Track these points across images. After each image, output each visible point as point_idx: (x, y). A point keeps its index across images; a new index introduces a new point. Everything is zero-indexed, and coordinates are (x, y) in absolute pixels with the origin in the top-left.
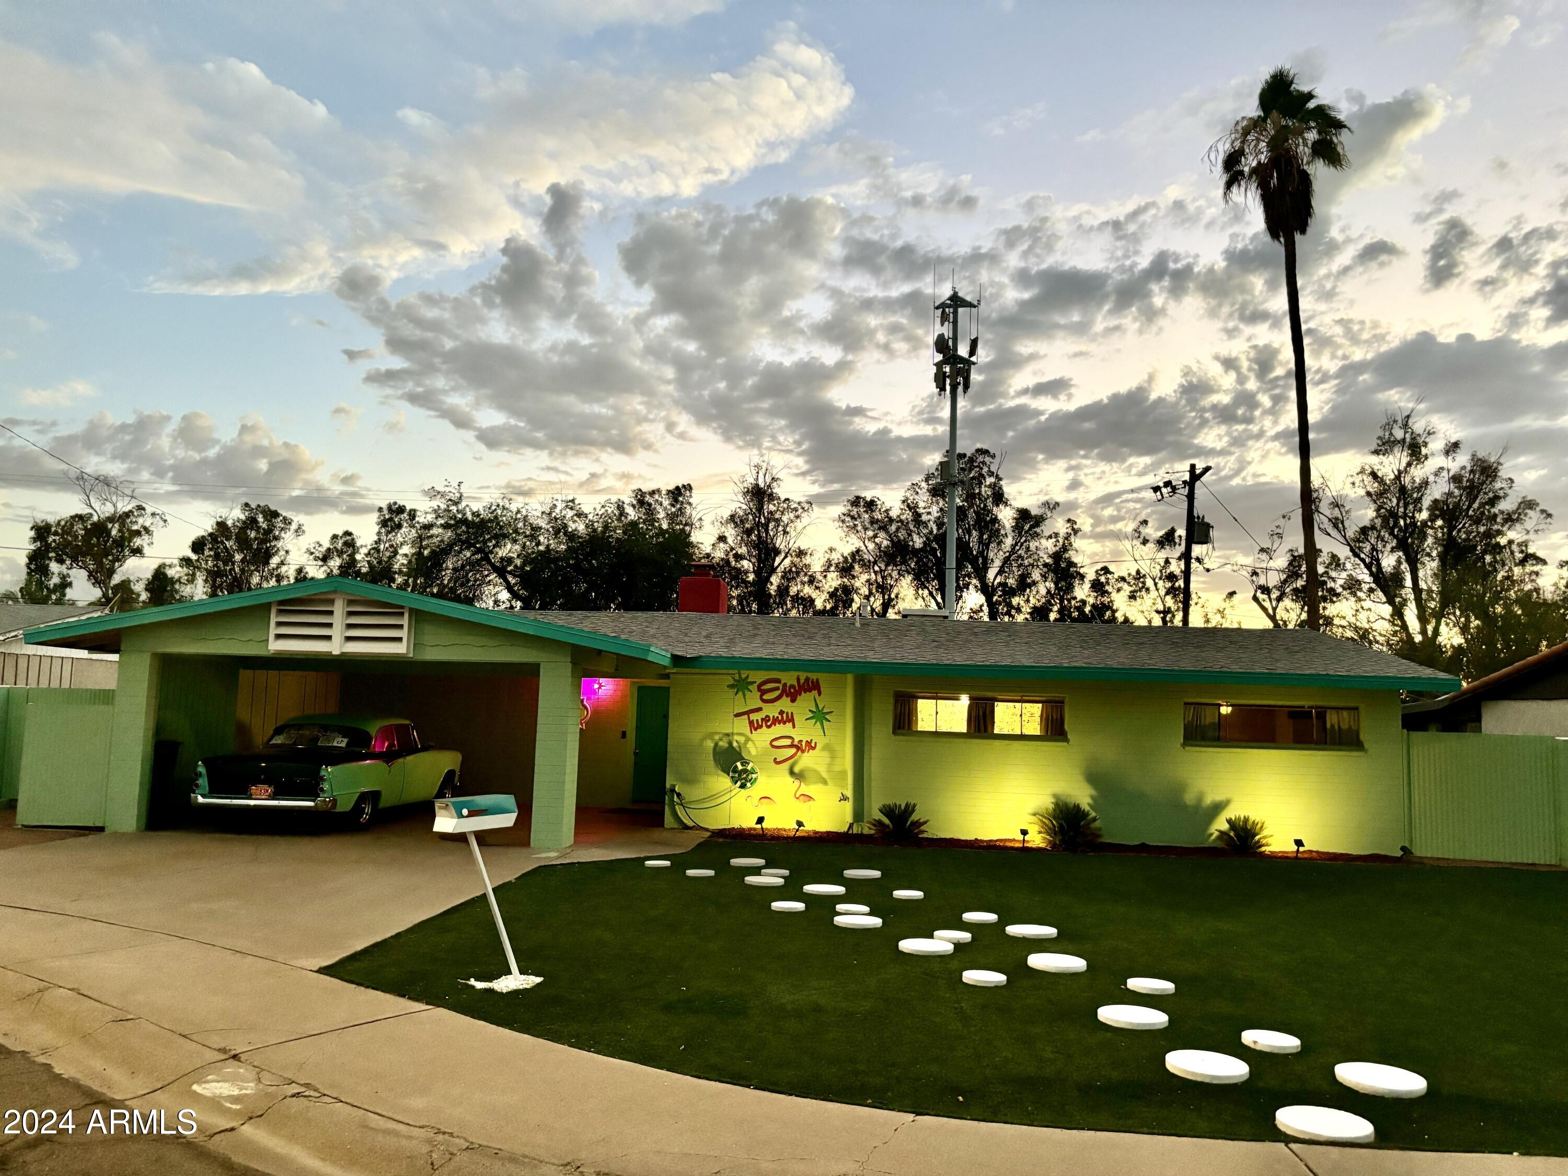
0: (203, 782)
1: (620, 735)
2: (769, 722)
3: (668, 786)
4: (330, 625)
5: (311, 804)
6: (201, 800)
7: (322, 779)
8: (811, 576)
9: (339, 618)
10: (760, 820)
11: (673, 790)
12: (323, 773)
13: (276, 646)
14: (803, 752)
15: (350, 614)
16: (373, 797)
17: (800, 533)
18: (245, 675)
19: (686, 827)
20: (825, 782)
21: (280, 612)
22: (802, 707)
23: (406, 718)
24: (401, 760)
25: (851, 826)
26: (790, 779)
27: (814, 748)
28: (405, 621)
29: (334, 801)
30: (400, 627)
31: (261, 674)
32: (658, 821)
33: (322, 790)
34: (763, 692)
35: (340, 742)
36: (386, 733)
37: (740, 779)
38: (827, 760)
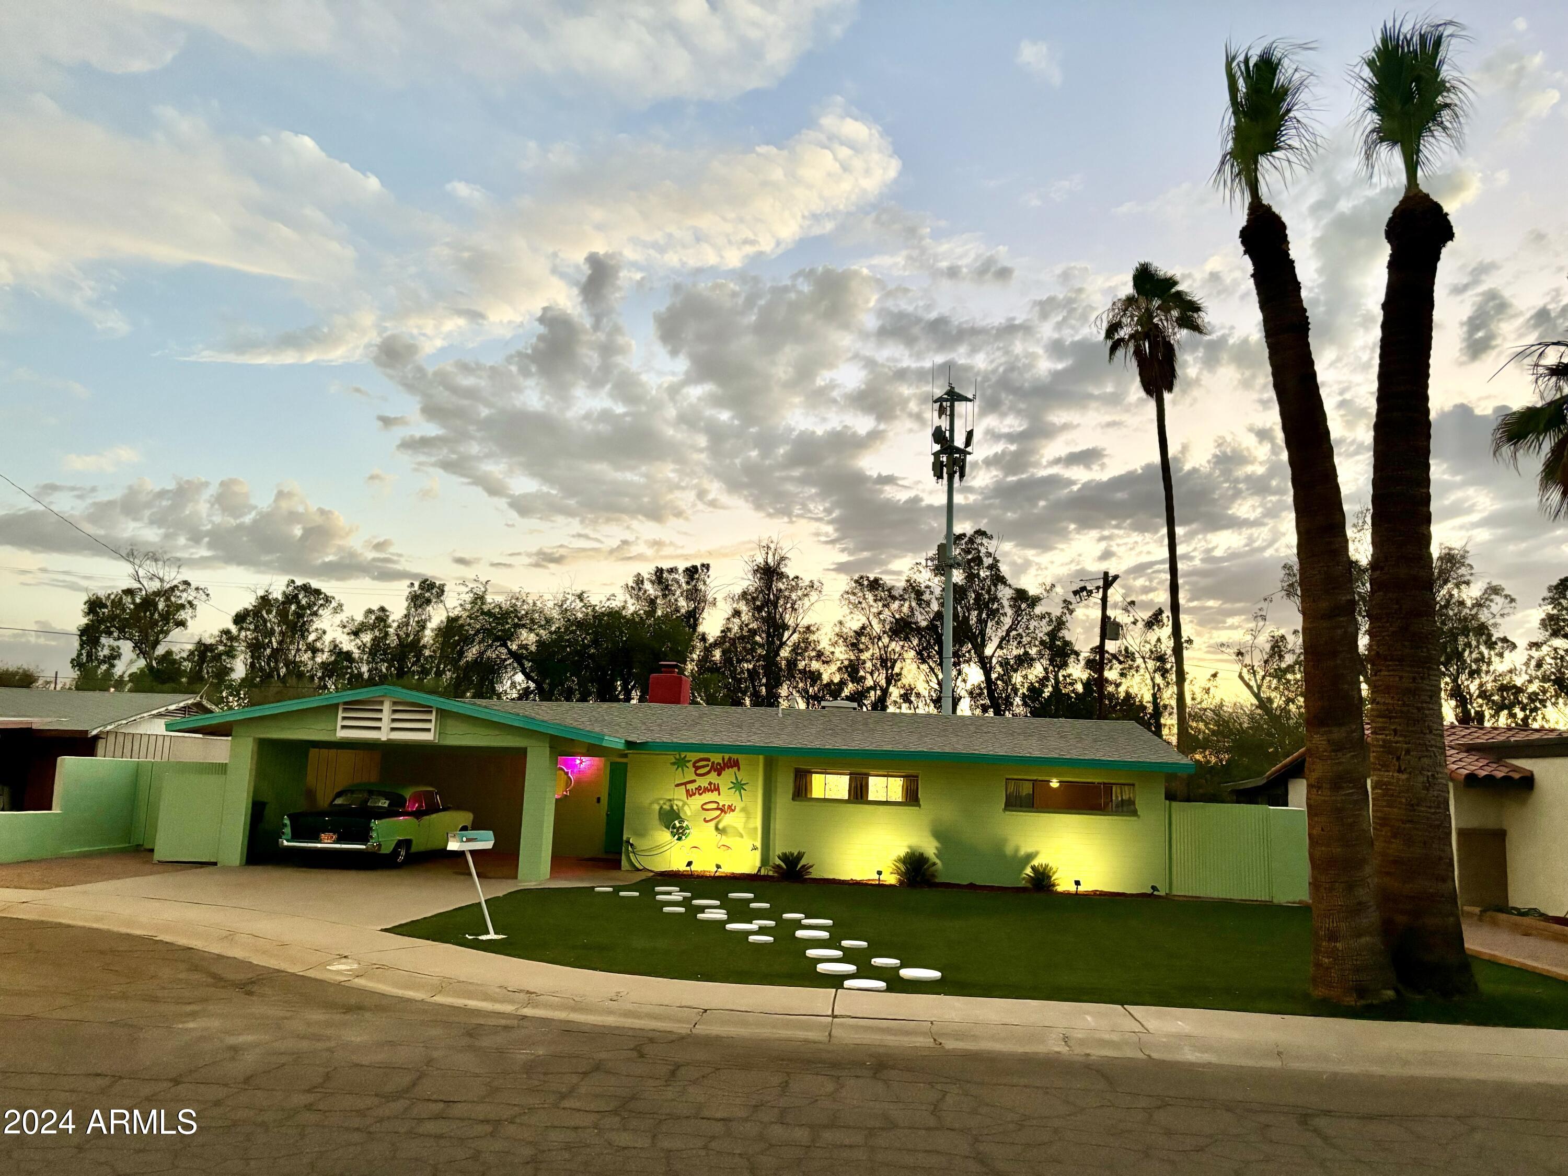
0: (288, 830)
1: (595, 800)
2: (700, 791)
3: (624, 839)
4: (380, 719)
5: (364, 847)
6: (286, 843)
7: (371, 829)
8: (819, 651)
9: (386, 715)
10: (689, 864)
11: (628, 842)
12: (372, 825)
13: (342, 734)
14: (725, 813)
15: (395, 711)
16: (407, 843)
17: (809, 609)
18: (313, 752)
19: (638, 870)
20: (742, 836)
21: (345, 710)
22: (725, 779)
23: (431, 785)
24: (427, 817)
25: (759, 870)
26: (715, 833)
27: (733, 811)
28: (433, 717)
29: (380, 845)
30: (430, 721)
31: (324, 752)
32: (617, 865)
33: (371, 837)
34: (697, 768)
35: (384, 803)
36: (416, 798)
37: (677, 833)
38: (743, 820)
